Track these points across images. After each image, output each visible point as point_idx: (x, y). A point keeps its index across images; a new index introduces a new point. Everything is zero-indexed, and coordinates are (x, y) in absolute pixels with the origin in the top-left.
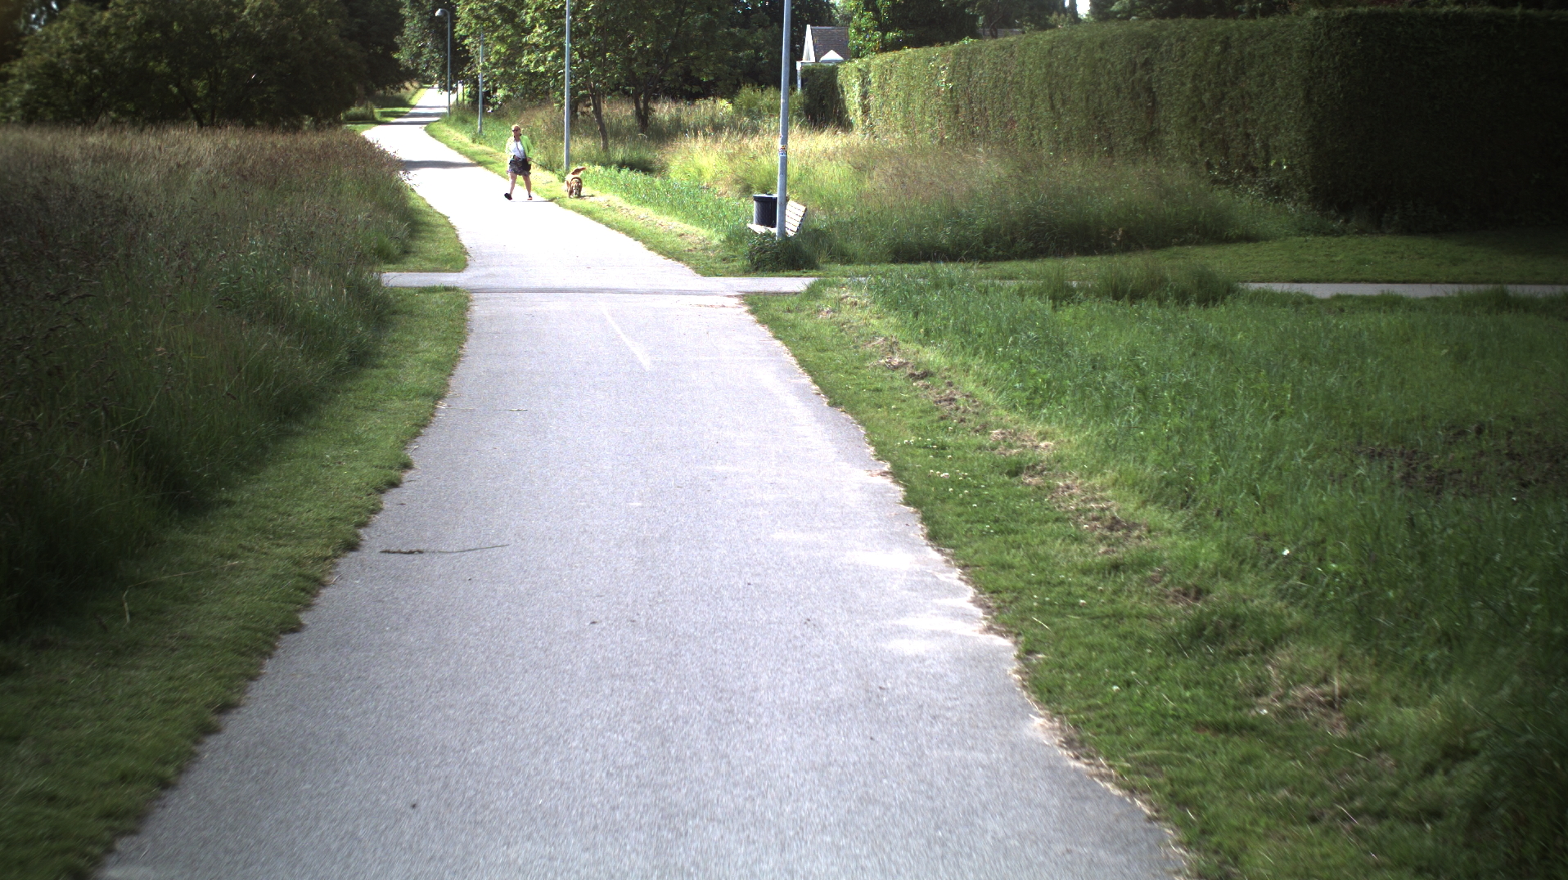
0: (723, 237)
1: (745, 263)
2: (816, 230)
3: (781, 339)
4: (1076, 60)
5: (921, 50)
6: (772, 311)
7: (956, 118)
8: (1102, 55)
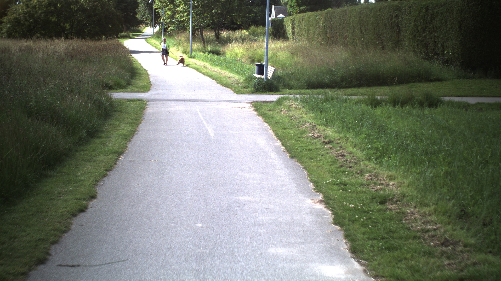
0: (244, 79)
1: (253, 89)
2: (279, 77)
3: (267, 123)
4: (370, 15)
5: (313, 13)
6: (263, 110)
7: (326, 36)
8: (380, 13)
